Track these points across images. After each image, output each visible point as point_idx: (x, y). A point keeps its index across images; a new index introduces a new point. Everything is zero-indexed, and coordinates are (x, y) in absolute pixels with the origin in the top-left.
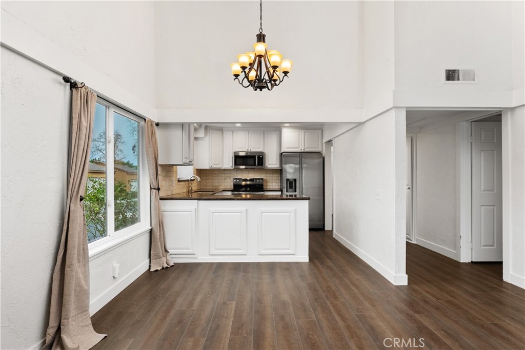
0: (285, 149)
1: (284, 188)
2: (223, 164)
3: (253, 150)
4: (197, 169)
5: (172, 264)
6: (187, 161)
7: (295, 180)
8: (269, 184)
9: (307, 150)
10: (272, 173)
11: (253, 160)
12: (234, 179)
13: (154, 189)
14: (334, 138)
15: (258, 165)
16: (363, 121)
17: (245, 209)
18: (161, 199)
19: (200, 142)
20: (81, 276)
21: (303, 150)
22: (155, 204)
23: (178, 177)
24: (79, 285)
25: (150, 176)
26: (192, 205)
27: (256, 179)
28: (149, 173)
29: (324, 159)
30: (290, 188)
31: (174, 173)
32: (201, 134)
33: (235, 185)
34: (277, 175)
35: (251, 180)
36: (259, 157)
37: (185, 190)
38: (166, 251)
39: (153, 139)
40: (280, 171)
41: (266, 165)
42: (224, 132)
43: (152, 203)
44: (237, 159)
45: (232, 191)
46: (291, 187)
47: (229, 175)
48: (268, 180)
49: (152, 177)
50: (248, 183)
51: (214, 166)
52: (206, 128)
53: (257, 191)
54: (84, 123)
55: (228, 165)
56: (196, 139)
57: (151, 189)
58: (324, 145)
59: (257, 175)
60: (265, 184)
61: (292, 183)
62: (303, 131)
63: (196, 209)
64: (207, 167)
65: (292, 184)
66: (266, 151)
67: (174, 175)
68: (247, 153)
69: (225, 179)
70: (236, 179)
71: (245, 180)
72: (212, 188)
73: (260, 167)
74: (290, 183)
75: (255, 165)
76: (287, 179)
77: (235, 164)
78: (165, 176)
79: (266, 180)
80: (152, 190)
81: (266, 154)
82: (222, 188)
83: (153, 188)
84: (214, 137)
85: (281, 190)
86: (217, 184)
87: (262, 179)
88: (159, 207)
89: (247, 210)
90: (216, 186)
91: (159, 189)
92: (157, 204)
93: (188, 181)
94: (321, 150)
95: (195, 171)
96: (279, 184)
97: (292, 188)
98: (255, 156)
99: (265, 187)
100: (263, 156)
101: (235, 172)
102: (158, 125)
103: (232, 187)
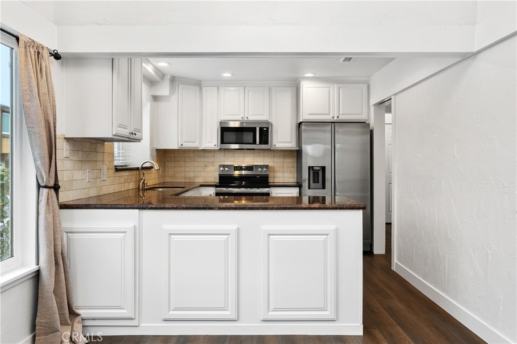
0: (305, 115)
1: (305, 180)
2: (201, 141)
3: (252, 118)
4: (157, 150)
6: (125, 132)
7: (323, 168)
8: (278, 174)
9: (343, 118)
10: (284, 157)
11: (251, 134)
12: (221, 166)
13: (46, 187)
14: (395, 94)
15: (260, 143)
16: (475, 50)
17: (235, 227)
18: (63, 207)
19: (162, 105)
21: (336, 118)
22: (46, 219)
23: (116, 163)
25: (35, 160)
26: (128, 218)
27: (257, 166)
28: (33, 154)
29: (372, 132)
30: (314, 182)
31: (106, 156)
32: (164, 90)
33: (221, 177)
34: (292, 160)
35: (249, 168)
36: (261, 129)
37: (132, 186)
38: (73, 314)
39: (43, 83)
40: (297, 154)
41: (274, 143)
42: (204, 89)
43: (42, 216)
44: (225, 133)
45: (216, 186)
46: (316, 181)
47: (212, 160)
48: (277, 169)
49: (39, 163)
50: (244, 172)
51: (187, 145)
52: (173, 79)
53: (258, 187)
55: (210, 142)
56: (155, 98)
57: (39, 186)
58: (372, 108)
59: (259, 159)
60: (271, 175)
61: (318, 173)
62: (336, 85)
63: (135, 227)
64: (174, 146)
65: (318, 175)
66: (273, 121)
67: (106, 158)
68: (242, 123)
69: (205, 166)
70: (224, 166)
71: (239, 168)
72: (183, 181)
73: (263, 146)
74: (314, 173)
75: (254, 142)
76: (309, 167)
77: (222, 142)
78: (82, 161)
79: (273, 168)
80: (41, 189)
81: (274, 124)
82: (200, 180)
83: (42, 184)
84: (187, 96)
85: (299, 185)
86: (192, 175)
87: (267, 167)
88: (54, 224)
89: (238, 229)
90: (190, 178)
91: (56, 188)
92: (51, 219)
93: (137, 169)
94: (366, 118)
95: (155, 152)
96: (295, 176)
97: (318, 182)
98: (255, 128)
99: (271, 180)
100: (268, 128)
101: (222, 154)
102: (57, 56)
103: (216, 180)
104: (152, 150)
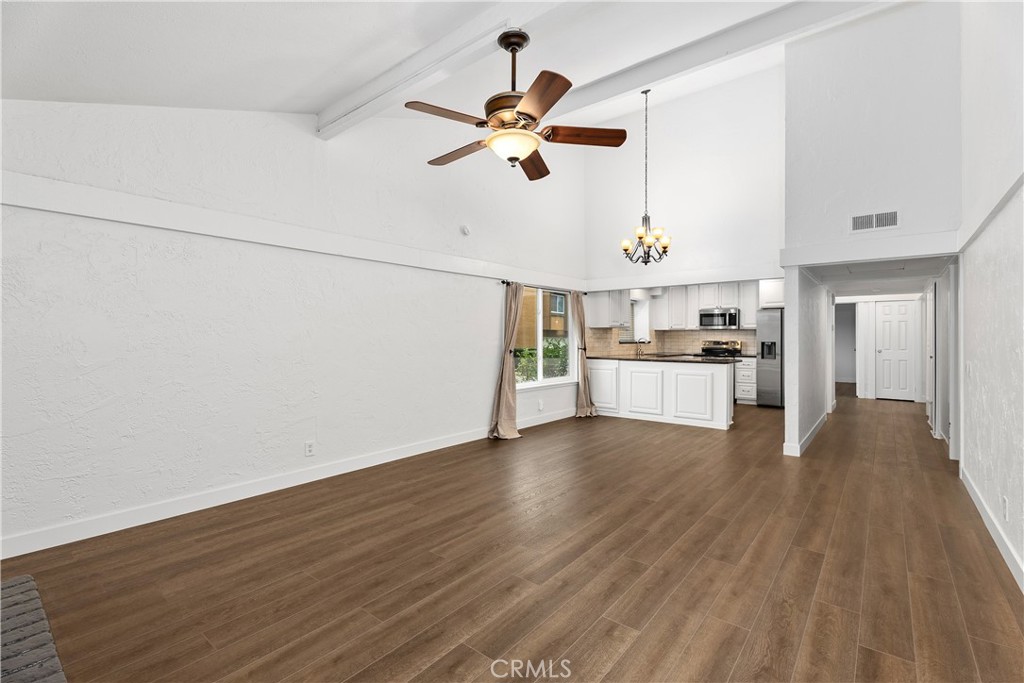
0: (763, 303)
1: (759, 353)
2: (686, 323)
3: (724, 307)
4: (656, 331)
5: (594, 414)
7: (774, 343)
8: (750, 348)
10: (751, 335)
11: (722, 318)
12: (702, 341)
15: (731, 325)
18: (588, 358)
20: (510, 398)
22: (581, 362)
24: (508, 402)
27: (731, 342)
30: (768, 354)
31: (613, 335)
33: (703, 350)
36: (731, 314)
37: (632, 352)
38: (591, 403)
39: (579, 307)
41: (742, 324)
44: (703, 318)
47: (695, 337)
48: (748, 344)
49: (578, 339)
51: (675, 327)
54: (513, 306)
55: (693, 325)
56: (654, 297)
59: (733, 337)
60: (743, 348)
61: (771, 347)
63: (617, 368)
66: (741, 308)
67: (613, 337)
69: (690, 342)
70: (705, 342)
71: (717, 343)
73: (733, 327)
75: (726, 324)
76: (762, 343)
77: (701, 324)
78: (598, 338)
79: (745, 343)
80: (579, 350)
81: (741, 311)
82: (689, 351)
86: (683, 347)
87: (738, 342)
91: (585, 349)
92: (583, 362)
93: (640, 342)
95: (654, 333)
97: (771, 354)
98: (724, 314)
99: (743, 353)
100: (735, 313)
101: (705, 333)
102: (586, 294)
103: (700, 352)
104: (650, 331)
